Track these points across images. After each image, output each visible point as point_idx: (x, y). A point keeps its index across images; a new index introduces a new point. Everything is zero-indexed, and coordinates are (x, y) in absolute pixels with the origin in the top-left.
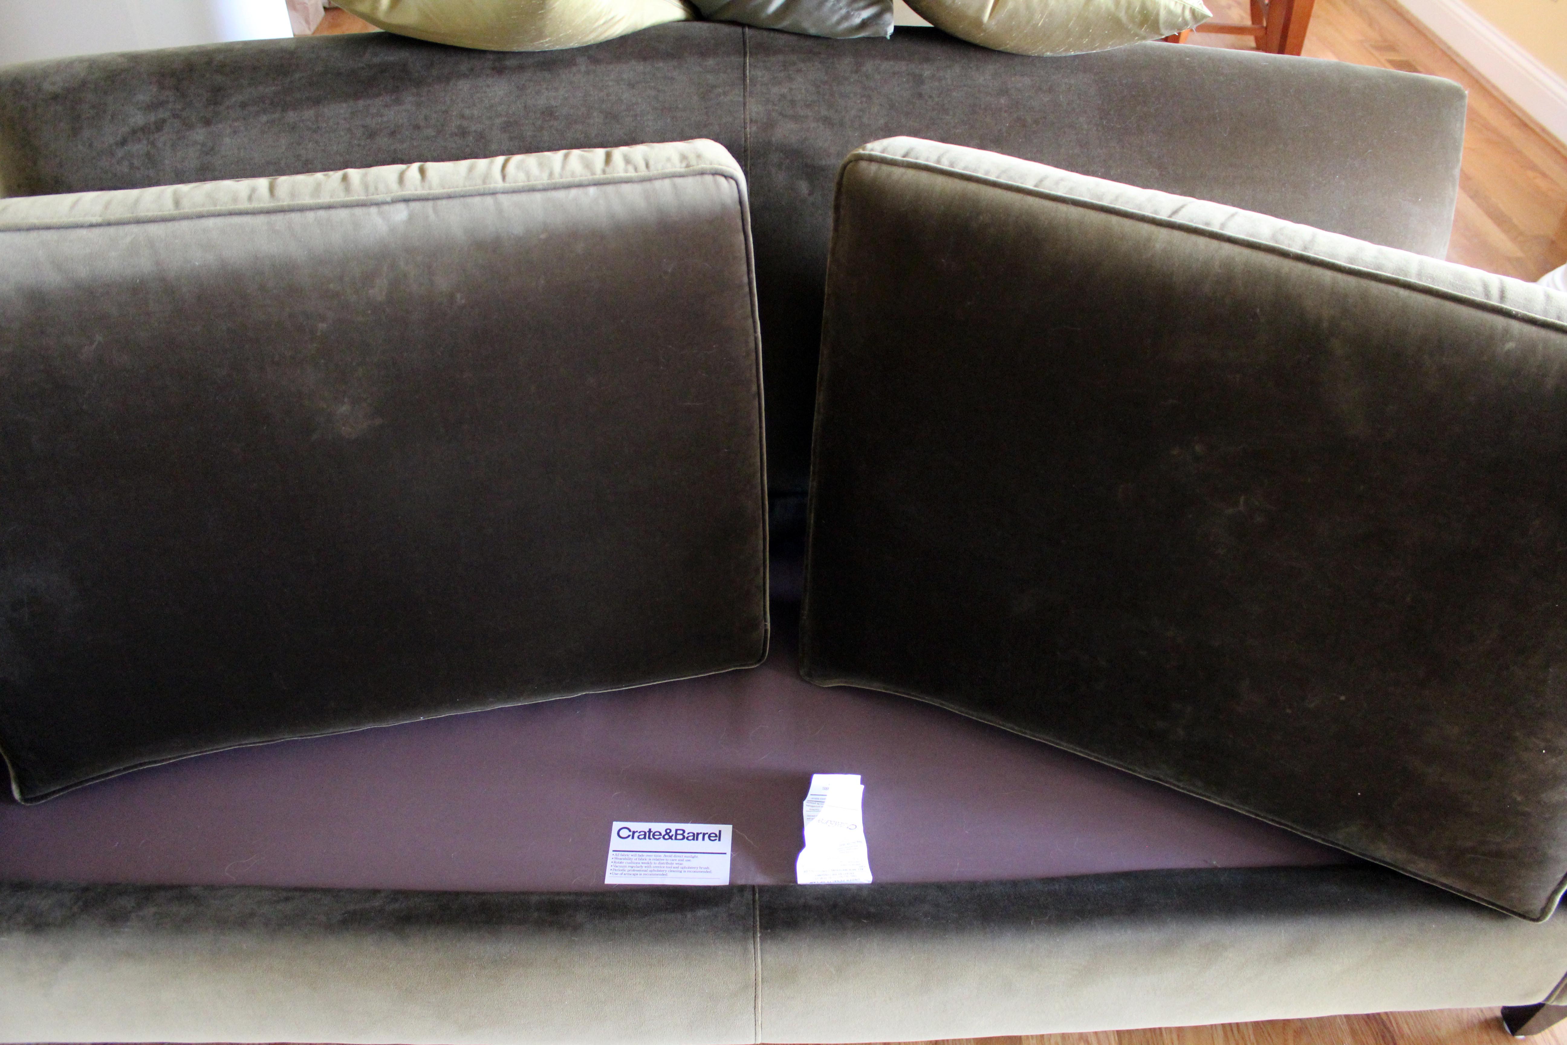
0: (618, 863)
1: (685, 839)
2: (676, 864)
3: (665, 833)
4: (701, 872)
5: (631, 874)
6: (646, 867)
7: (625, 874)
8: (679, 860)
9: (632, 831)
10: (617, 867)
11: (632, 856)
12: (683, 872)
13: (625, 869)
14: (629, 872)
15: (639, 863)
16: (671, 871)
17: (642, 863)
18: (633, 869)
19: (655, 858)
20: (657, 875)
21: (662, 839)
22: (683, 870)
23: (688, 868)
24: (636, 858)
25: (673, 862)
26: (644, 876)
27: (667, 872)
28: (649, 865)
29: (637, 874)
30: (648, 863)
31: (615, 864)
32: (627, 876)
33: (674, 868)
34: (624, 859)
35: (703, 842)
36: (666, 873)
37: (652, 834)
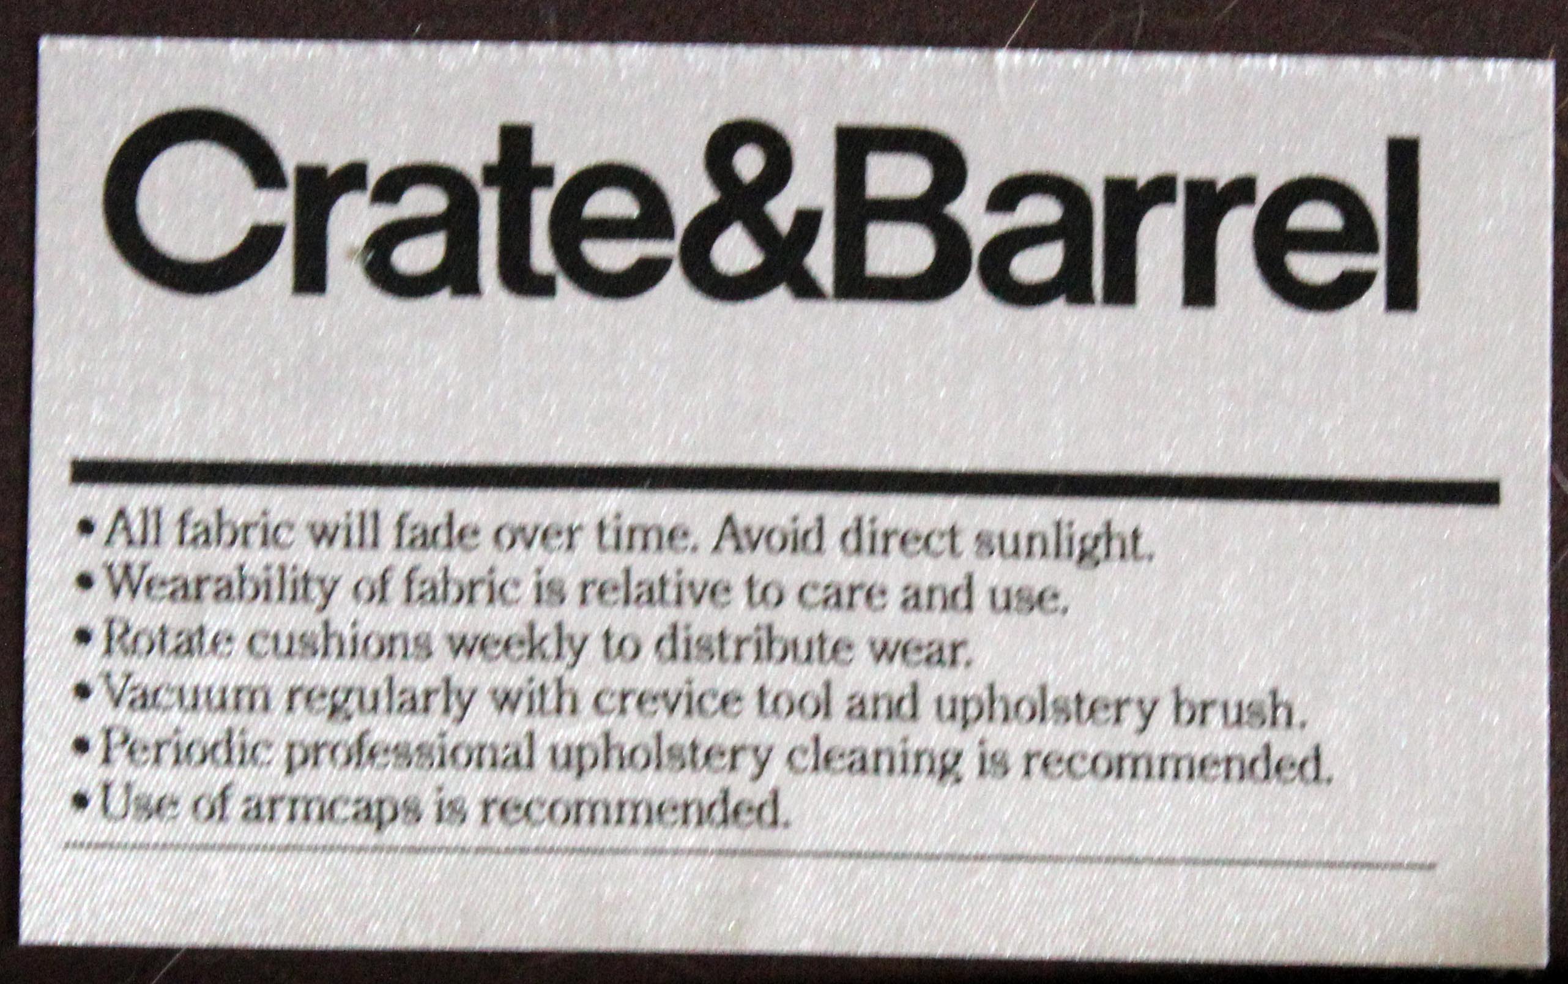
0: (158, 642)
1: (973, 281)
2: (883, 652)
3: (707, 195)
4: (1200, 767)
5: (327, 813)
6: (505, 701)
7: (254, 813)
8: (913, 600)
9: (289, 170)
10: (147, 700)
11: (322, 535)
12: (969, 766)
13: (258, 727)
14: (306, 783)
15: (424, 648)
16: (825, 761)
17: (460, 646)
18: (347, 732)
19: (610, 566)
20: (657, 813)
21: (675, 277)
22: (967, 743)
23: (1038, 714)
24: (371, 564)
25: (835, 623)
26: (498, 833)
27: (777, 767)
28: (546, 672)
29: (412, 811)
30: (534, 648)
31: (119, 664)
32: (280, 831)
33: (858, 709)
34: (225, 592)
35: (1200, 315)
36: (759, 793)
37: (542, 202)
